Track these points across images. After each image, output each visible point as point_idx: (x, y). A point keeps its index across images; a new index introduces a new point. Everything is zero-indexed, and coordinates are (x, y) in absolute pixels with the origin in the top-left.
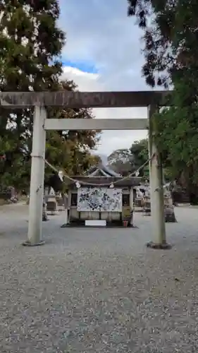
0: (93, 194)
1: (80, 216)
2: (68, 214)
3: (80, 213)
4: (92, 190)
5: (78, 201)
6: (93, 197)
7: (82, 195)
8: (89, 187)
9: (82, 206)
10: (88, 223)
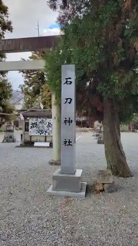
0: (40, 122)
1: (31, 139)
2: (22, 137)
3: (31, 136)
4: (39, 120)
5: (29, 128)
6: (40, 124)
7: (32, 124)
8: (37, 117)
9: (33, 132)
10: (36, 144)
